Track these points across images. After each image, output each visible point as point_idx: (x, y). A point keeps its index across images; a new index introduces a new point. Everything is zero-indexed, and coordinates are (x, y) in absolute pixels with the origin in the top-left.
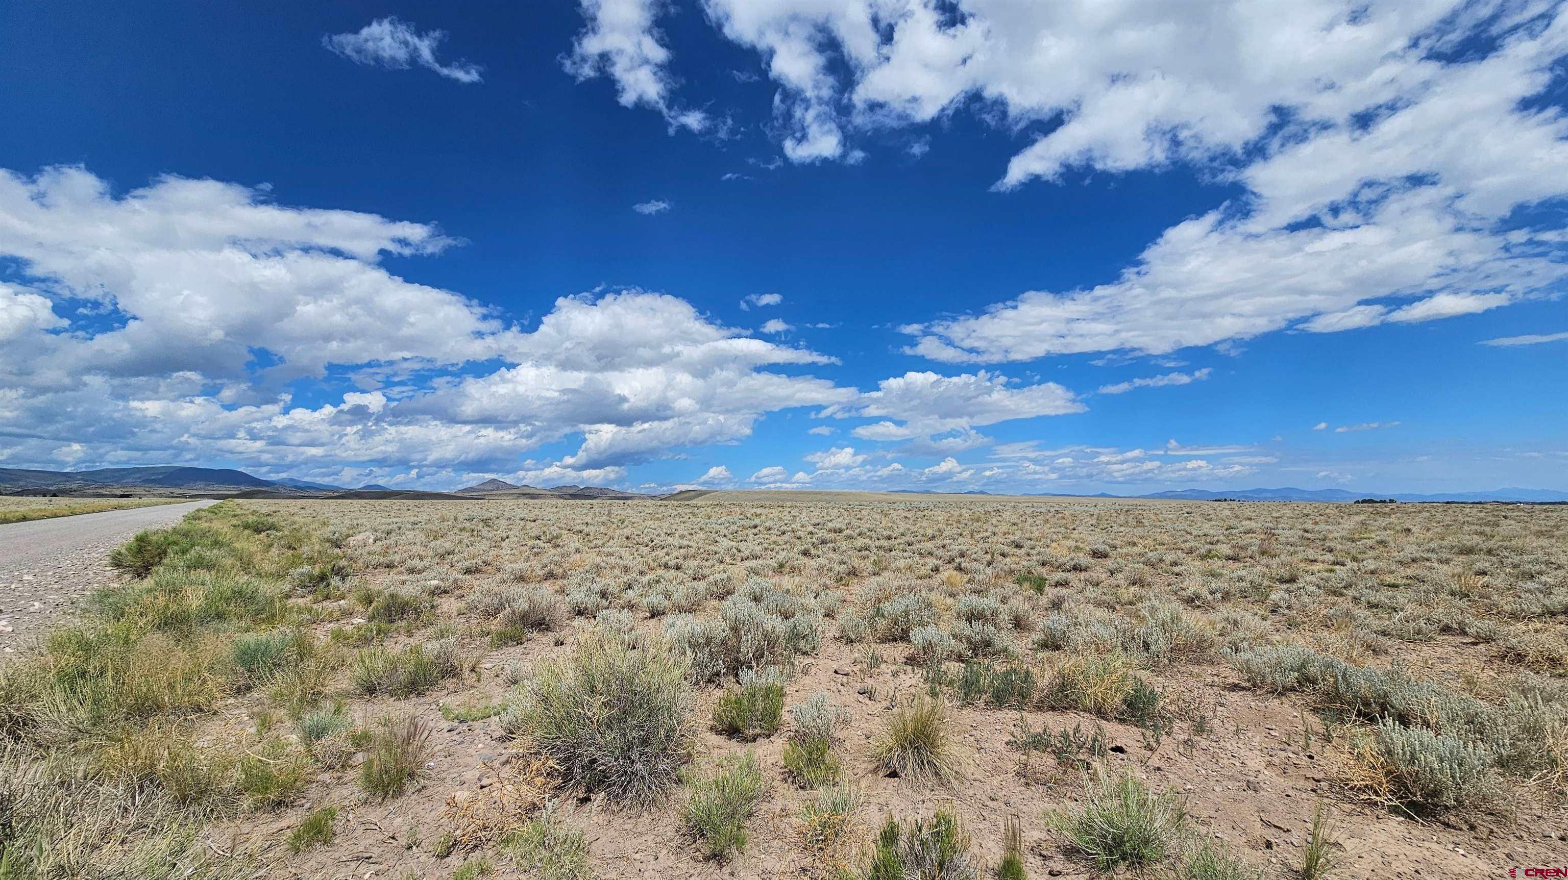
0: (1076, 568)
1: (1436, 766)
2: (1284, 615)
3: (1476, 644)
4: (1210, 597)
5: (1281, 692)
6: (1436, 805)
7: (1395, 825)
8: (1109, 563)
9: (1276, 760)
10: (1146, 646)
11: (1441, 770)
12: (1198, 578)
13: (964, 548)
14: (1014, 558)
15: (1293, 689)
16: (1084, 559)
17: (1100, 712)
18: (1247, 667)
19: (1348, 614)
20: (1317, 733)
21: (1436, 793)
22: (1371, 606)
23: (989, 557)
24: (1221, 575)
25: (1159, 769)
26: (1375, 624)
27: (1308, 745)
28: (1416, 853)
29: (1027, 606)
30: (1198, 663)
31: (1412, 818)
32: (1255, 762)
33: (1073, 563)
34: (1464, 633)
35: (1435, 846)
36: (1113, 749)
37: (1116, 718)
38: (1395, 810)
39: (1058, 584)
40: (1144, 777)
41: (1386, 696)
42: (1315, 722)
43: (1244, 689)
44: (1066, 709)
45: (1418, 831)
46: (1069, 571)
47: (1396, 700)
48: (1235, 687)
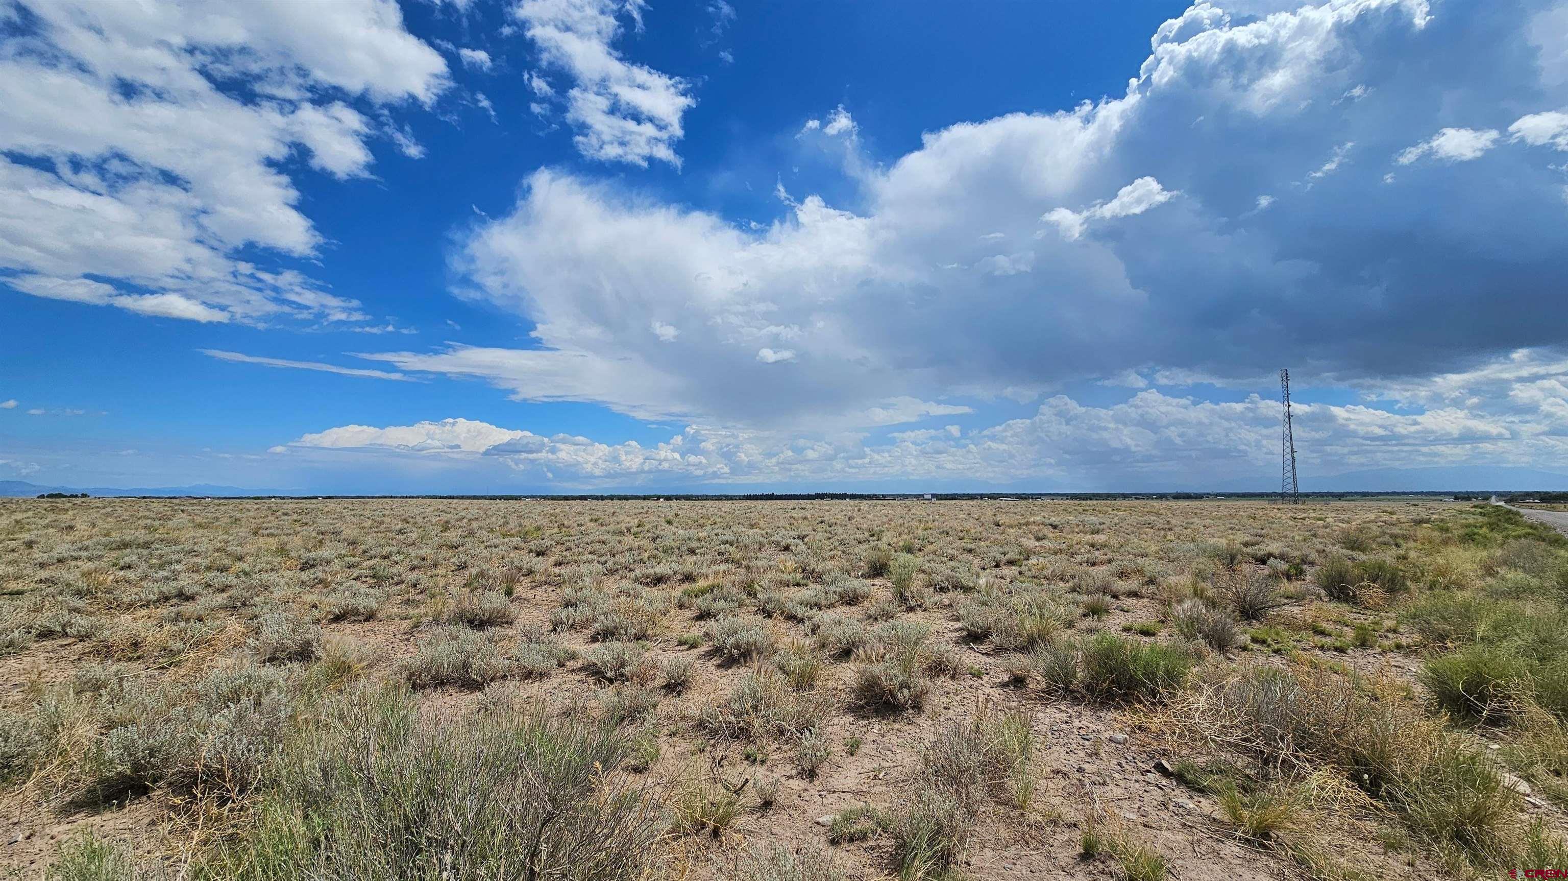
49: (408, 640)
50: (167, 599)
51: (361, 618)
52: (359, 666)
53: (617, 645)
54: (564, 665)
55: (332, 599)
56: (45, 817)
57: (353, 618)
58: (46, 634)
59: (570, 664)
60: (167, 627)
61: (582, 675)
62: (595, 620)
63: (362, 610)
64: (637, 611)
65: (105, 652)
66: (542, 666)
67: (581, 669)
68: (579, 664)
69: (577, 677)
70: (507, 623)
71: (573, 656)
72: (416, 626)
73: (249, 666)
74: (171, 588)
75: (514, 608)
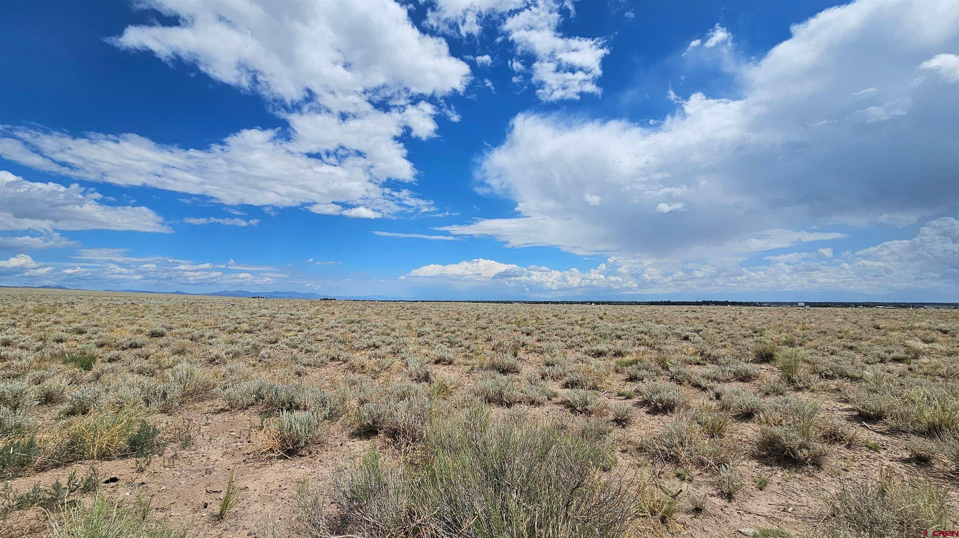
0: (134, 346)
1: (299, 429)
2: (265, 362)
3: (341, 364)
4: (225, 357)
5: (244, 408)
6: (297, 448)
7: (279, 465)
8: (161, 341)
9: (230, 450)
10: (165, 395)
11: (301, 431)
12: (223, 346)
13: (10, 337)
14: (70, 343)
15: (253, 404)
16: (139, 339)
17: (104, 456)
18: (229, 398)
19: (295, 358)
20: (256, 427)
21: (298, 442)
22: (307, 351)
23: (40, 343)
24: (237, 342)
25: (143, 483)
26: (305, 361)
27: (250, 435)
28: (281, 476)
29: (65, 382)
30: (203, 400)
31: (287, 458)
32: (216, 454)
33: (130, 343)
34: (339, 360)
35: (292, 469)
36: (107, 482)
37: (118, 457)
38: (280, 458)
39: (110, 360)
40: (128, 494)
41: (293, 397)
42: (257, 420)
43: (226, 410)
44: (72, 462)
45: (288, 463)
46: (124, 349)
47: (297, 400)
48: (223, 410)
49: (469, 376)
50: (370, 347)
51: (446, 363)
52: (451, 387)
53: (582, 391)
54: (551, 400)
55: (433, 352)
56: (345, 438)
57: (443, 363)
58: (333, 359)
59: (554, 399)
60: (373, 360)
61: (562, 407)
62: (565, 375)
63: (447, 359)
64: (590, 372)
65: (352, 369)
66: (539, 398)
67: (560, 403)
68: (559, 400)
69: (559, 408)
70: (516, 372)
71: (555, 395)
72: (472, 369)
73: (408, 382)
74: (371, 342)
75: (519, 365)
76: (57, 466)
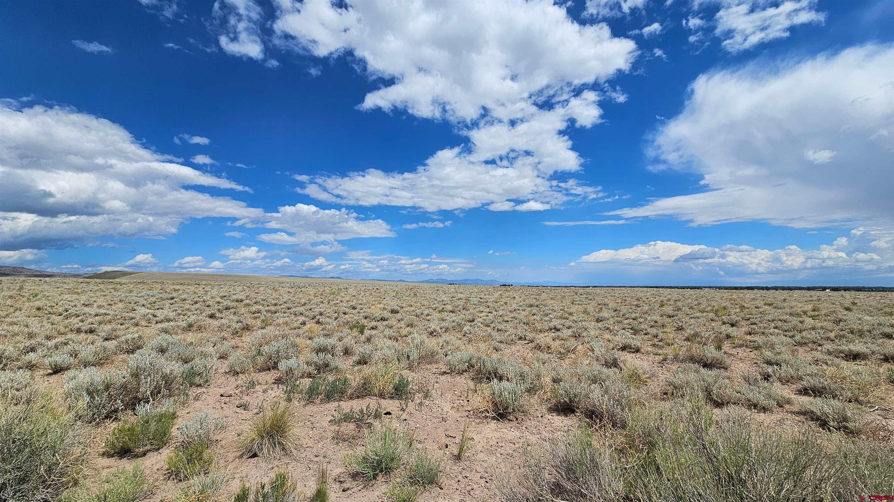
0: (383, 319)
1: (507, 396)
2: (468, 337)
3: (528, 343)
4: (440, 331)
5: (461, 373)
6: (506, 413)
7: (493, 424)
8: (399, 316)
9: (455, 405)
10: (408, 357)
11: (509, 398)
12: (436, 321)
13: (322, 310)
14: (350, 315)
15: (466, 371)
16: (386, 314)
17: (382, 396)
18: (449, 364)
19: (490, 335)
20: (472, 390)
21: (507, 408)
22: (498, 330)
23: (336, 314)
24: (446, 320)
25: (405, 420)
26: (499, 338)
27: (468, 395)
28: (497, 435)
29: (353, 342)
30: (431, 363)
31: (499, 420)
32: (447, 407)
33: (381, 316)
34: (526, 339)
35: (504, 430)
36: (385, 414)
37: (389, 397)
38: (493, 418)
39: (373, 328)
40: (398, 425)
41: (496, 369)
42: (471, 384)
43: (448, 373)
44: (365, 396)
45: (500, 425)
46: (378, 321)
47: (500, 372)
48: (445, 373)
49: (662, 367)
50: (551, 329)
51: (632, 350)
52: (644, 376)
53: (835, 403)
54: (781, 406)
55: (617, 338)
56: (545, 411)
57: (629, 350)
58: (520, 338)
59: (787, 406)
60: (558, 342)
61: (802, 418)
62: (801, 379)
63: (633, 346)
64: (844, 378)
65: (538, 347)
66: (763, 401)
67: (798, 413)
68: (796, 408)
69: (797, 418)
70: (723, 368)
71: (789, 402)
72: (665, 360)
73: (597, 367)
74: (552, 325)
75: (728, 361)
76: (358, 397)
